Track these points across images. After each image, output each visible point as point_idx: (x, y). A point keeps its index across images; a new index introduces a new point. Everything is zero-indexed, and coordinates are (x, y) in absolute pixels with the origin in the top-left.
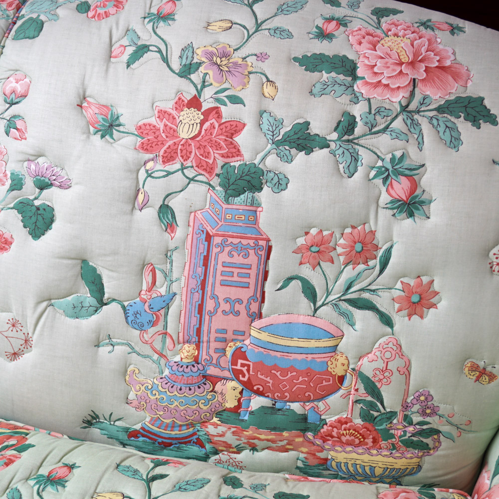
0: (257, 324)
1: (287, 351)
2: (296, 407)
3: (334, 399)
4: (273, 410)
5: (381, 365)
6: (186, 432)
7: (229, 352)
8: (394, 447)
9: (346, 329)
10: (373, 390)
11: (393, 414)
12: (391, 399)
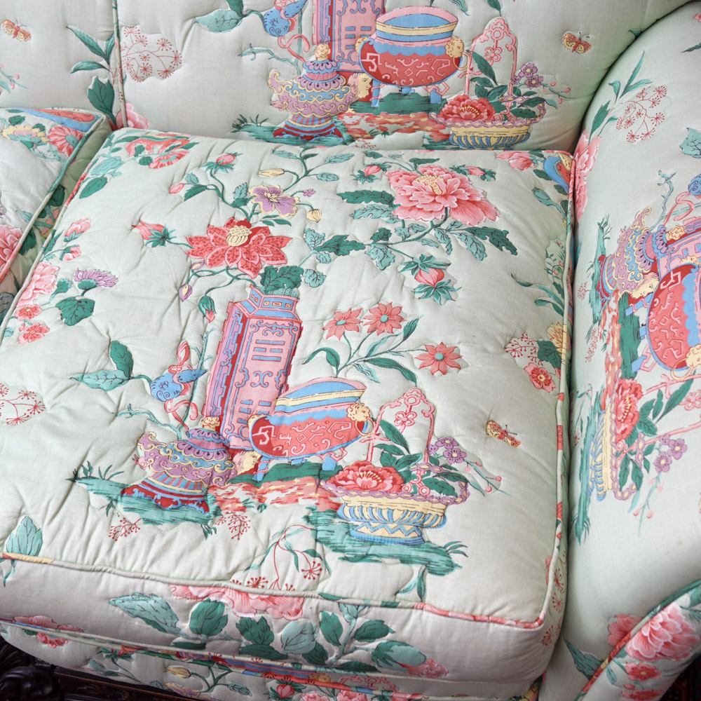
0: (382, 18)
1: (410, 40)
2: (420, 90)
3: (453, 80)
4: (400, 95)
5: (491, 44)
6: (325, 124)
7: (359, 47)
8: (506, 118)
9: (460, 15)
10: (486, 68)
11: (504, 88)
12: (501, 74)
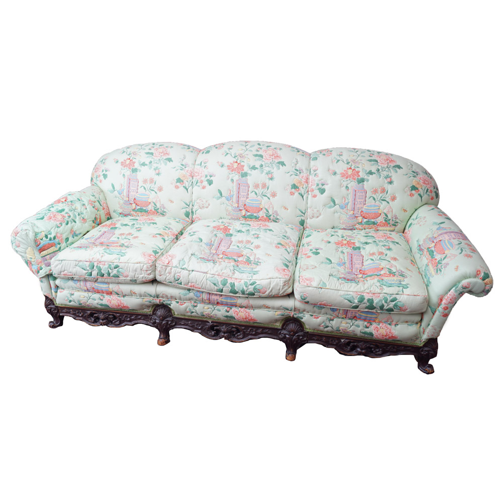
0: (365, 205)
1: (370, 210)
2: (373, 220)
3: (379, 218)
4: (368, 221)
5: (388, 210)
6: (352, 228)
7: (360, 211)
8: (390, 226)
9: (381, 205)
10: (386, 215)
11: (390, 220)
12: (390, 217)
